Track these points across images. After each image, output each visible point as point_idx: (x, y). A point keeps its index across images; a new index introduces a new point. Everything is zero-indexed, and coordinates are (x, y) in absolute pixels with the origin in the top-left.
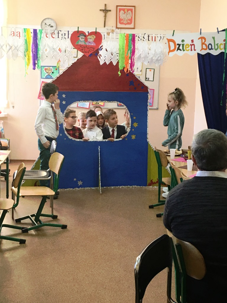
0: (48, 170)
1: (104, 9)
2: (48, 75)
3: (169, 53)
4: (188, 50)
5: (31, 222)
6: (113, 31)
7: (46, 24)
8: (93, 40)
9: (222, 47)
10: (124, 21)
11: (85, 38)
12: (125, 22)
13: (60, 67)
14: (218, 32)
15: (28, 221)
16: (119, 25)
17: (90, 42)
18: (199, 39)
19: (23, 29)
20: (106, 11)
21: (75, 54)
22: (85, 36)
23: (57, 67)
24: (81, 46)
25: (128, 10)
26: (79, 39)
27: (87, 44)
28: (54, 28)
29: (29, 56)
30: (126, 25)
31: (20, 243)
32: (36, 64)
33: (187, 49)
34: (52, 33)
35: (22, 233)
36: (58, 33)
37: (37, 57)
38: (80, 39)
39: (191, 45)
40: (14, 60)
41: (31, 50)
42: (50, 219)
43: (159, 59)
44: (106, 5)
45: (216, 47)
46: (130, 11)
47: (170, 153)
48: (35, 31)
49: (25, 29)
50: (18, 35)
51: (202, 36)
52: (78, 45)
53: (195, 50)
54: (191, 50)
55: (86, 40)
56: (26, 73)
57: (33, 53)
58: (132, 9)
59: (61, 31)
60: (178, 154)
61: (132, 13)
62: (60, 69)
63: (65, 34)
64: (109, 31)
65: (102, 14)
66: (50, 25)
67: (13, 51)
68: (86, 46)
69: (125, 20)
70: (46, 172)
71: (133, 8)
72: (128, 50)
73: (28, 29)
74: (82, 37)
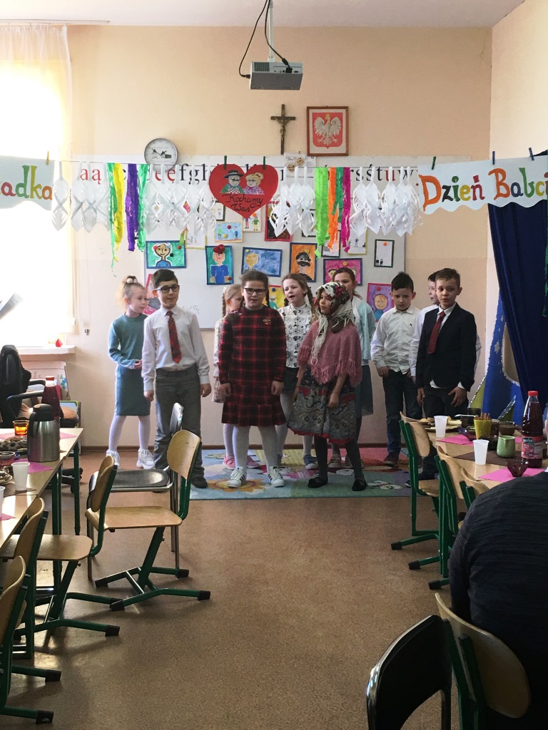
0: (165, 470)
1: (280, 115)
2: (162, 260)
3: (425, 206)
4: (467, 199)
5: (129, 586)
6: (301, 162)
7: (155, 151)
8: (259, 183)
9: (543, 188)
10: (324, 139)
11: (240, 179)
12: (327, 141)
13: (188, 242)
14: (532, 156)
15: (123, 583)
16: (314, 150)
17: (251, 188)
18: (490, 173)
19: (107, 165)
20: (284, 120)
21: (220, 214)
22: (241, 175)
23: (182, 242)
24: (231, 196)
25: (332, 116)
26: (228, 182)
27: (245, 191)
28: (173, 159)
29: (119, 223)
30: (330, 148)
31: (106, 635)
32: (136, 238)
33: (466, 196)
34: (169, 170)
35: (110, 611)
36: (182, 170)
37: (137, 224)
38: (231, 181)
39: (473, 187)
40: (89, 232)
41: (124, 209)
42: (172, 577)
43: (404, 219)
44: (283, 107)
45: (529, 190)
46: (336, 119)
47: (434, 426)
48: (132, 168)
49: (110, 165)
50: (96, 177)
51: (497, 166)
52: (227, 195)
53: (482, 198)
54: (475, 198)
55: (243, 184)
56: (114, 258)
57: (128, 214)
58: (341, 114)
59: (187, 165)
60: (452, 427)
61: (342, 123)
62: (187, 246)
63: (196, 171)
64: (293, 162)
65: (277, 126)
66: (163, 153)
67: (86, 211)
68: (243, 198)
69: (327, 136)
70: (161, 473)
71: (343, 111)
72: (336, 203)
73: (118, 164)
74: (233, 177)
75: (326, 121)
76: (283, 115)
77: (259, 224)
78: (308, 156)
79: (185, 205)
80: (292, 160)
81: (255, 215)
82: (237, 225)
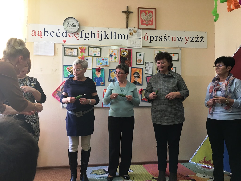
6: (135, 31)
7: (68, 23)
10: (145, 22)
16: (141, 26)
20: (128, 13)
25: (149, 12)
28: (77, 27)
30: (148, 26)
34: (75, 33)
36: (81, 33)
50: (40, 34)
59: (84, 31)
63: (88, 34)
69: (147, 21)
75: (146, 14)
76: (127, 10)
77: (117, 58)
78: (138, 29)
79: (82, 49)
80: (132, 30)
81: (115, 54)
82: (106, 59)
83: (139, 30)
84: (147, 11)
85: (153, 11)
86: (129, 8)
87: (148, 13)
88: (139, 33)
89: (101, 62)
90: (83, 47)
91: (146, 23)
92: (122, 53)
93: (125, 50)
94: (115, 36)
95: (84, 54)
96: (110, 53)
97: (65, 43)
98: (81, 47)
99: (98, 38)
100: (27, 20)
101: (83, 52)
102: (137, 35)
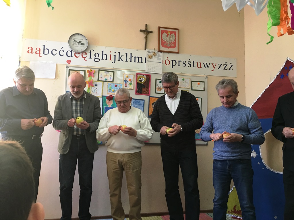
6: (155, 54)
7: (75, 40)
20: (147, 32)
34: (83, 52)
36: (90, 53)
46: (173, 34)
50: (38, 52)
59: (94, 51)
63: (99, 54)
65: (143, 35)
66: (80, 42)
69: (169, 43)
75: (168, 35)
76: (146, 29)
77: (132, 85)
78: (159, 51)
79: (91, 72)
80: (151, 53)
81: (130, 80)
82: (120, 85)
83: (160, 53)
84: (170, 31)
85: (176, 32)
86: (148, 27)
87: (170, 34)
88: (159, 56)
89: (113, 89)
90: (92, 69)
91: (167, 45)
92: (139, 79)
93: (142, 75)
94: (131, 58)
95: (93, 78)
96: (125, 78)
97: (69, 63)
98: (89, 70)
99: (111, 60)
100: (23, 34)
101: (92, 76)
102: (157, 58)
